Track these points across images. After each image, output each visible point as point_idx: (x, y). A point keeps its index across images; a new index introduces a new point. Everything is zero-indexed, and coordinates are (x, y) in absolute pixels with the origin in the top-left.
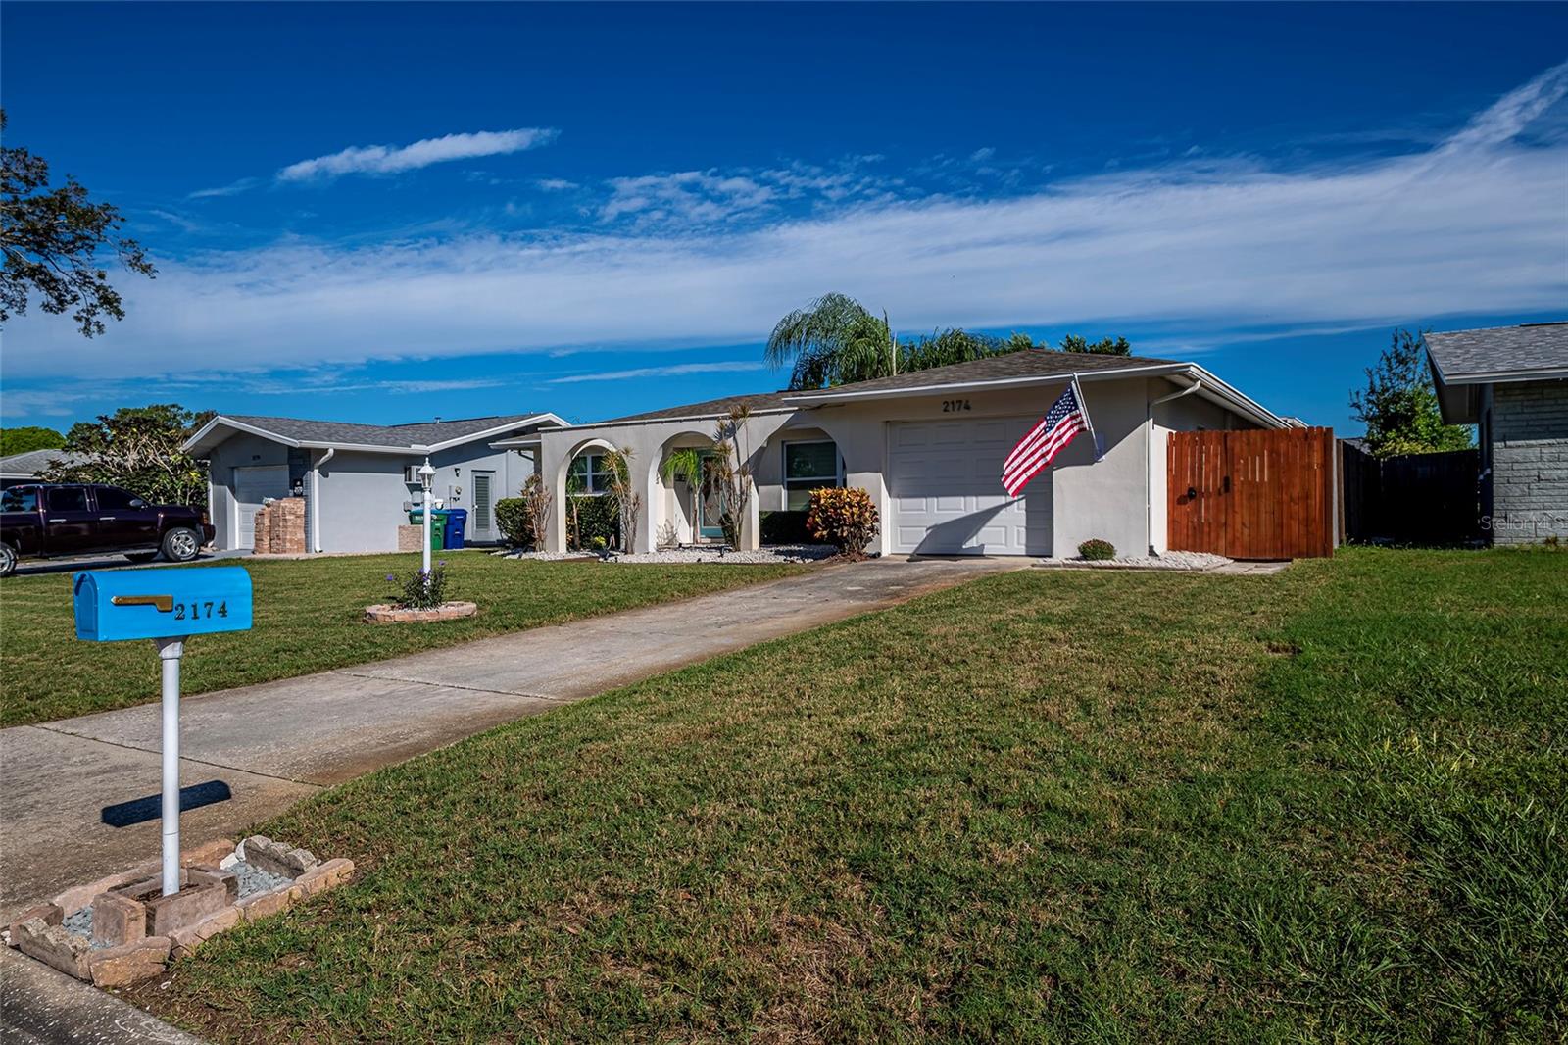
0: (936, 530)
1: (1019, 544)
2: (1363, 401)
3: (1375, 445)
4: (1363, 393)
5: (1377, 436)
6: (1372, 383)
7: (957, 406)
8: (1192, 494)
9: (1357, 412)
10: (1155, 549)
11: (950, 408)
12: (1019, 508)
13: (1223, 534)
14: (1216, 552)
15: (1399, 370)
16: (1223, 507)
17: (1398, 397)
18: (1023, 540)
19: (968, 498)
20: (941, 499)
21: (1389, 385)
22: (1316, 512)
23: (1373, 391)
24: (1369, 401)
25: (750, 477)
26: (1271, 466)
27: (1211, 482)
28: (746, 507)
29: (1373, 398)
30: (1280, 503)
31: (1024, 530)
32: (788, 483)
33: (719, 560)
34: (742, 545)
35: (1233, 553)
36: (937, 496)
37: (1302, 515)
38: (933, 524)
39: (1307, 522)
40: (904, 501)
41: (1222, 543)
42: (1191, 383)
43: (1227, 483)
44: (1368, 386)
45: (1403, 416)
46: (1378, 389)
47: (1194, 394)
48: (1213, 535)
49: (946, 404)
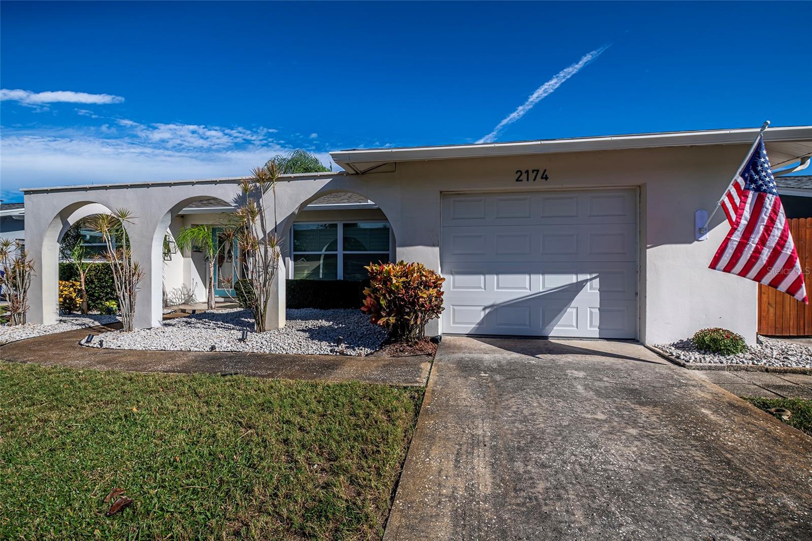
0: (495, 310)
1: (591, 325)
7: (532, 176)
11: (524, 176)
12: (591, 288)
18: (597, 322)
19: (533, 277)
20: (501, 276)
25: (278, 248)
28: (273, 281)
31: (596, 312)
32: (295, 255)
33: (241, 347)
34: (267, 326)
36: (498, 273)
38: (490, 303)
40: (458, 277)
49: (519, 173)
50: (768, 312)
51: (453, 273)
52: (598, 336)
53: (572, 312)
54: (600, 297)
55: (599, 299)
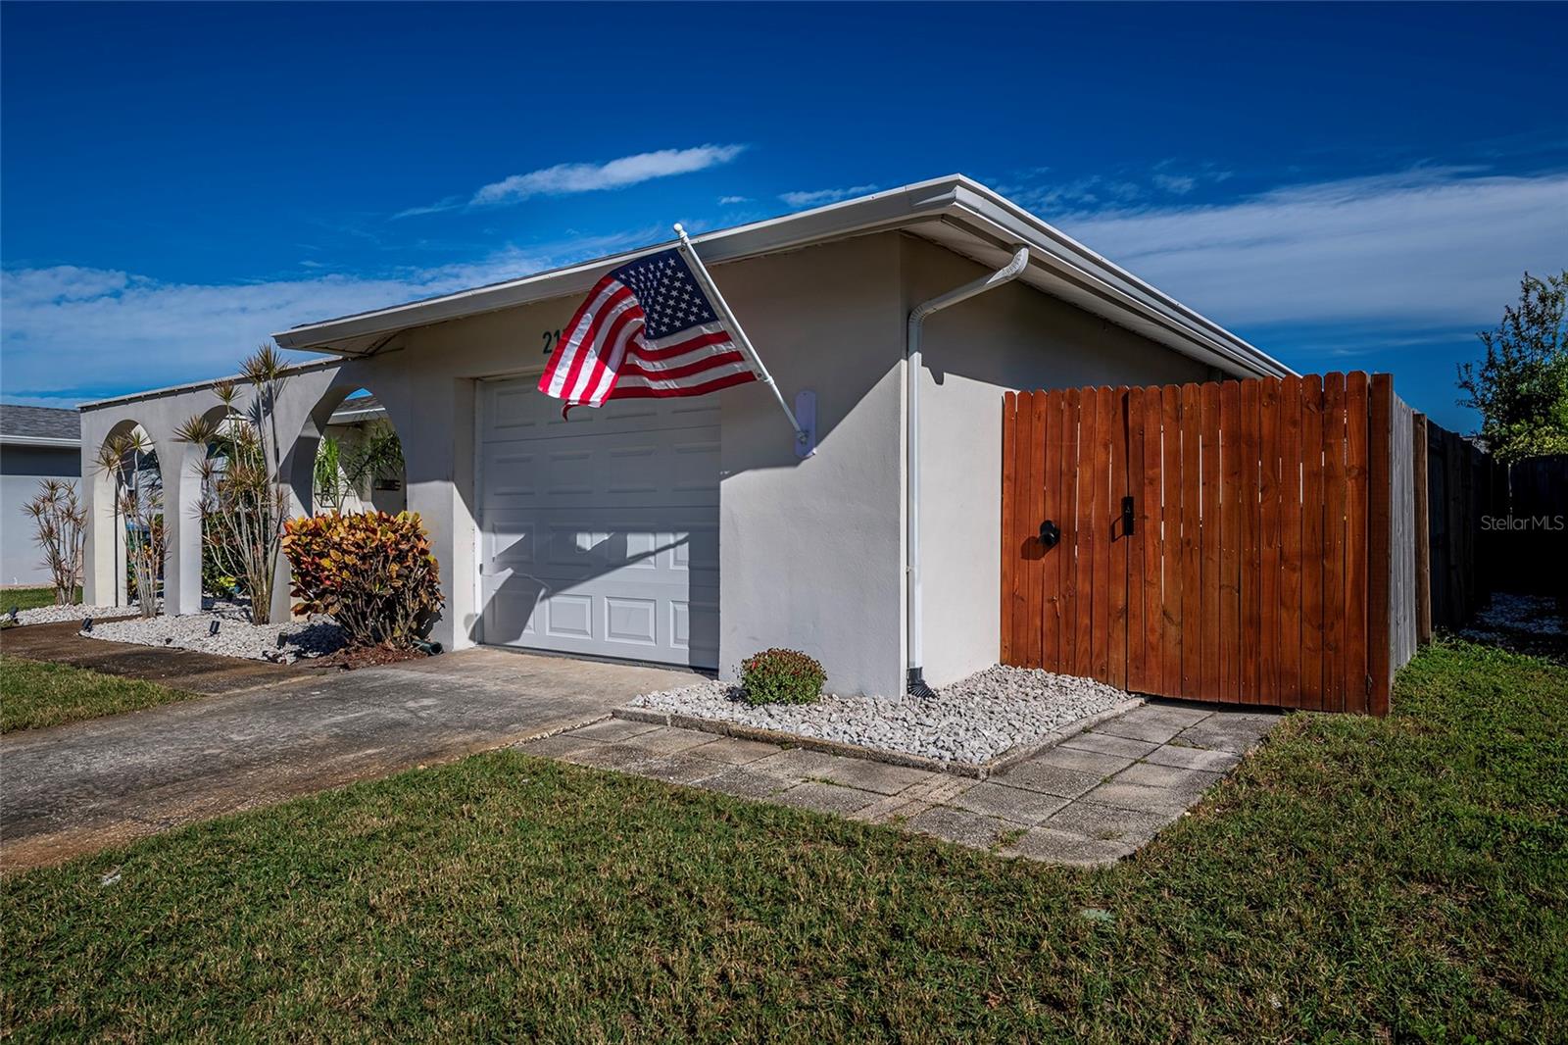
1: (676, 640)
2: (1476, 380)
3: (1495, 443)
4: (1477, 368)
5: (1498, 429)
6: (1490, 354)
8: (1050, 537)
9: (1467, 395)
10: (925, 677)
11: (553, 345)
12: (676, 562)
13: (1119, 634)
14: (1103, 675)
15: (1533, 332)
16: (1121, 568)
17: (1532, 371)
18: (685, 635)
21: (1516, 355)
22: (1345, 592)
23: (1492, 364)
24: (1487, 379)
26: (1234, 473)
27: (1091, 509)
29: (1493, 374)
30: (1253, 564)
31: (685, 608)
35: (1143, 681)
37: (1308, 598)
39: (1322, 616)
41: (1118, 656)
42: (1007, 254)
43: (1129, 516)
44: (1485, 359)
45: (1540, 398)
46: (1500, 359)
47: (1019, 283)
48: (1097, 633)
49: (547, 337)
50: (1163, 636)
51: (496, 529)
52: (688, 663)
53: (648, 610)
54: (690, 581)
55: (688, 584)
